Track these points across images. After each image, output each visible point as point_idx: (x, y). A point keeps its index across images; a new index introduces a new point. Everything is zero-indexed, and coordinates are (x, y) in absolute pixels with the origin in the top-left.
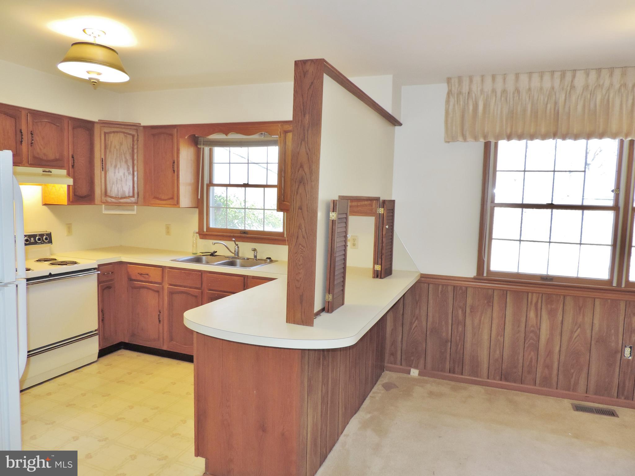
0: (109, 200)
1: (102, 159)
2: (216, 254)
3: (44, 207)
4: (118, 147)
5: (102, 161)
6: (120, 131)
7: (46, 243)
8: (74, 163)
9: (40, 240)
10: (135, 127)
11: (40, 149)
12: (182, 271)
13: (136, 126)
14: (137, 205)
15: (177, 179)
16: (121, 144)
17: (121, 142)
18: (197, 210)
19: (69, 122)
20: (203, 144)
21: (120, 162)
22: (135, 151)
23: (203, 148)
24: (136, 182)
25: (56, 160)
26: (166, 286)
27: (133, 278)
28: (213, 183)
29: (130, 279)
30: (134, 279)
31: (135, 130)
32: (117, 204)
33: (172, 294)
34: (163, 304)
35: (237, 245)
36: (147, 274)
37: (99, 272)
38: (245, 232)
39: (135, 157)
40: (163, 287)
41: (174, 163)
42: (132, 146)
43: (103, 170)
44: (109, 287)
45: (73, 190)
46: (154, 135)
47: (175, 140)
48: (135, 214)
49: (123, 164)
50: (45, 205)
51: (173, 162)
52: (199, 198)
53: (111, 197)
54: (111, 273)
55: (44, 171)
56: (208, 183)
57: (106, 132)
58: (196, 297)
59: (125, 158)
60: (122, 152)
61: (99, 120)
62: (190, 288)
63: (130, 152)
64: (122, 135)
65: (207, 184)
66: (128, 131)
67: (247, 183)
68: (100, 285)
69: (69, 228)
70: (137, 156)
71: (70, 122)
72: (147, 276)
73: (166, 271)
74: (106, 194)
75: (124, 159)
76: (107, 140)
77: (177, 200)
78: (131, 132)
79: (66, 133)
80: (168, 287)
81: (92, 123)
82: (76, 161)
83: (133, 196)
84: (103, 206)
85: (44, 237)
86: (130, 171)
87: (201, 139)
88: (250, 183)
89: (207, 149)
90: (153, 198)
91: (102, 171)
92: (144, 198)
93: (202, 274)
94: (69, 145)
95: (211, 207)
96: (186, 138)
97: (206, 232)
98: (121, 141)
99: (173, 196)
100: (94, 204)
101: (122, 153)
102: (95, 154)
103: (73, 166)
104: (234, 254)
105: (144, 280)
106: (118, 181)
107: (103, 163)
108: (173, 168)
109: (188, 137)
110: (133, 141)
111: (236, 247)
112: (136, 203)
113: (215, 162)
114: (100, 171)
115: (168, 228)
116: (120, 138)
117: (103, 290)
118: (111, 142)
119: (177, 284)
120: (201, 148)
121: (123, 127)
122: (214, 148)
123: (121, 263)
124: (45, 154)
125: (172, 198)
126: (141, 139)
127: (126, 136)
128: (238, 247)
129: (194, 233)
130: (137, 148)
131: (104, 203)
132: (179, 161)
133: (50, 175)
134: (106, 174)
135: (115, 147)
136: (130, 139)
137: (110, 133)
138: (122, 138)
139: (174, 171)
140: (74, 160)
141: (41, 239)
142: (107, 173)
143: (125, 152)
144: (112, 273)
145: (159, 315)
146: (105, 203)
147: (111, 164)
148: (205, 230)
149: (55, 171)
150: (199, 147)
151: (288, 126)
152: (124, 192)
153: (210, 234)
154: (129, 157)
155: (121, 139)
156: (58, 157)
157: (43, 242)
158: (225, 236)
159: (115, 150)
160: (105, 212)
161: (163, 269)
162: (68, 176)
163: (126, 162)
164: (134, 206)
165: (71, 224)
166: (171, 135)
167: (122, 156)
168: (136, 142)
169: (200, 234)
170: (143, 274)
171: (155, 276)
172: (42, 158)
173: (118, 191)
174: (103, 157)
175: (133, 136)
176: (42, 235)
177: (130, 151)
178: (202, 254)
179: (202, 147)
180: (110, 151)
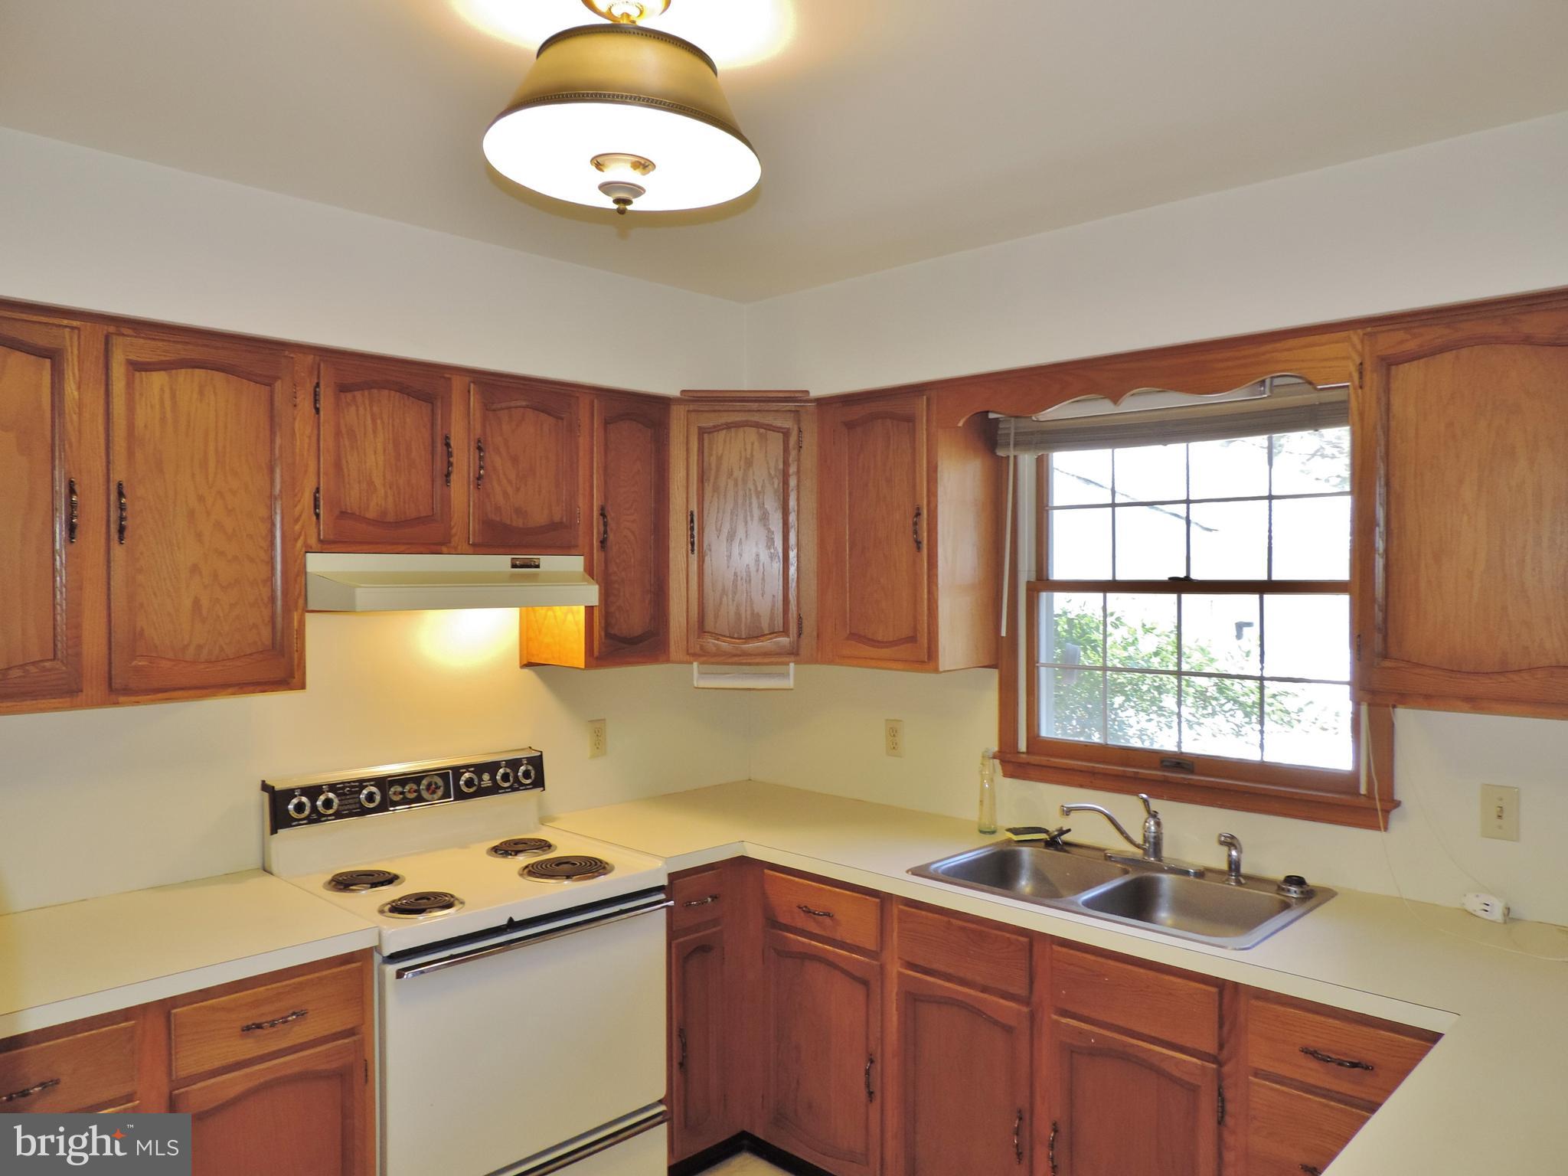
0: (711, 643)
1: (692, 514)
2: (1066, 837)
3: (526, 671)
4: (738, 474)
5: (692, 521)
6: (747, 421)
7: (525, 787)
8: (605, 532)
9: (509, 781)
10: (791, 405)
11: (505, 494)
12: (953, 921)
13: (793, 401)
14: (796, 663)
15: (929, 570)
16: (749, 463)
17: (748, 456)
18: (994, 675)
19: (593, 402)
20: (1016, 445)
21: (746, 523)
22: (793, 482)
23: (1015, 457)
24: (793, 585)
25: (554, 526)
26: (895, 968)
27: (784, 919)
28: (1051, 578)
29: (773, 923)
30: (784, 922)
31: (792, 415)
32: (736, 659)
33: (915, 1000)
34: (882, 1032)
35: (1154, 815)
36: (828, 915)
37: (671, 903)
38: (1179, 763)
39: (792, 503)
40: (882, 967)
41: (918, 514)
42: (781, 466)
43: (693, 551)
44: (703, 949)
45: (603, 621)
46: (850, 426)
47: (922, 436)
48: (792, 686)
49: (755, 526)
50: (529, 665)
51: (915, 511)
52: (1004, 633)
53: (717, 636)
54: (709, 899)
55: (514, 566)
56: (1033, 578)
57: (704, 428)
58: (1008, 1030)
59: (761, 506)
60: (752, 488)
61: (683, 392)
62: (983, 991)
63: (776, 486)
64: (752, 434)
65: (1028, 582)
66: (769, 419)
67: (1182, 574)
68: (674, 943)
69: (598, 732)
70: (798, 500)
71: (596, 401)
72: (828, 920)
73: (895, 911)
74: (701, 628)
75: (756, 513)
76: (706, 451)
77: (929, 648)
78: (779, 423)
79: (583, 441)
80: (900, 974)
81: (662, 403)
82: (612, 524)
83: (785, 632)
84: (695, 664)
85: (523, 768)
86: (775, 549)
87: (1010, 427)
88: (1195, 576)
89: (1027, 461)
90: (848, 639)
91: (690, 552)
92: (818, 636)
93: (1031, 945)
94: (592, 476)
95: (1044, 665)
96: (960, 424)
97: (1028, 752)
98: (749, 452)
99: (915, 629)
100: (668, 661)
101: (750, 490)
102: (672, 500)
103: (603, 542)
104: (1144, 849)
105: (817, 931)
106: (739, 582)
107: (692, 529)
108: (916, 532)
109: (964, 425)
110: (786, 450)
111: (1152, 823)
112: (794, 653)
113: (1056, 504)
114: (684, 550)
115: (893, 732)
116: (745, 444)
117: (686, 959)
118: (720, 459)
119: (935, 966)
120: (1008, 457)
121: (755, 406)
122: (1050, 454)
123: (742, 864)
124: (519, 511)
125: (912, 639)
126: (810, 441)
127: (763, 438)
128: (1158, 824)
129: (983, 757)
130: (798, 472)
131: (695, 656)
132: (936, 507)
133: (534, 578)
134: (703, 561)
135: (730, 474)
136: (775, 441)
137: (716, 429)
138: (753, 444)
139: (918, 543)
140: (605, 524)
141: (511, 775)
142: (707, 559)
143: (759, 489)
144: (714, 898)
145: (867, 1072)
146: (700, 656)
147: (719, 531)
148: (1023, 746)
149: (550, 563)
150: (1001, 453)
151: (1401, 335)
152: (756, 616)
153: (1044, 763)
154: (772, 505)
155: (749, 447)
156: (557, 519)
157: (516, 785)
158: (1098, 773)
159: (731, 483)
160: (699, 682)
161: (881, 901)
162: (587, 576)
163: (764, 518)
164: (787, 664)
165: (604, 720)
166: (910, 420)
167: (751, 504)
168: (793, 453)
169: (1003, 762)
170: (815, 914)
171: (857, 925)
172: (508, 522)
173: (738, 615)
174: (694, 508)
175: (786, 434)
176: (514, 764)
177: (777, 482)
178: (1016, 838)
179: (1012, 453)
180: (716, 489)
